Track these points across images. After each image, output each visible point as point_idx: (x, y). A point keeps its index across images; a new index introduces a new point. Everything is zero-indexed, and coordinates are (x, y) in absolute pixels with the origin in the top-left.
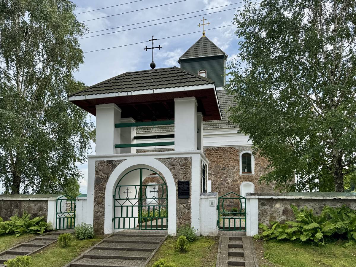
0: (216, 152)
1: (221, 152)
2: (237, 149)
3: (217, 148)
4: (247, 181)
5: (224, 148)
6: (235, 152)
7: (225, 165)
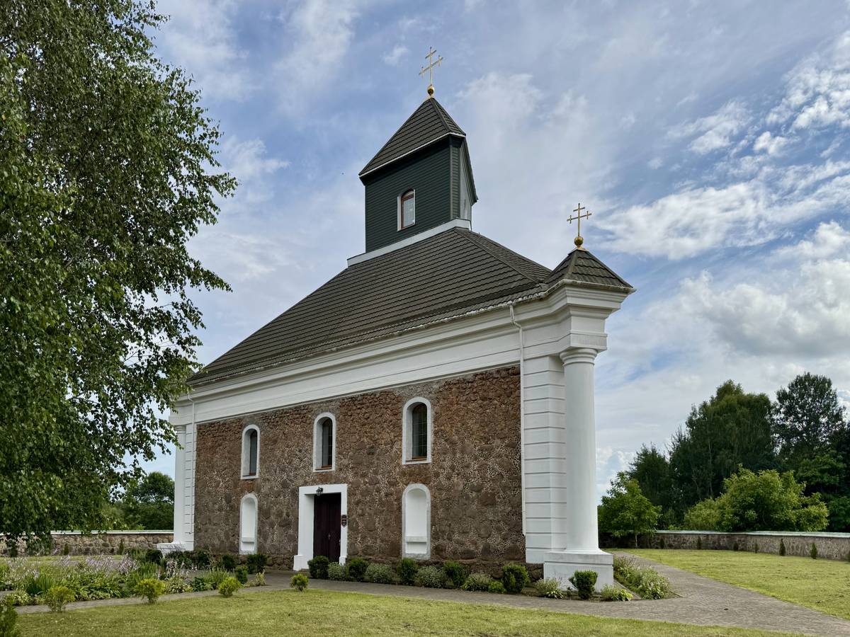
0: (359, 409)
1: (368, 407)
2: (397, 394)
3: (360, 398)
4: (416, 482)
5: (372, 396)
6: (395, 404)
7: (375, 441)
